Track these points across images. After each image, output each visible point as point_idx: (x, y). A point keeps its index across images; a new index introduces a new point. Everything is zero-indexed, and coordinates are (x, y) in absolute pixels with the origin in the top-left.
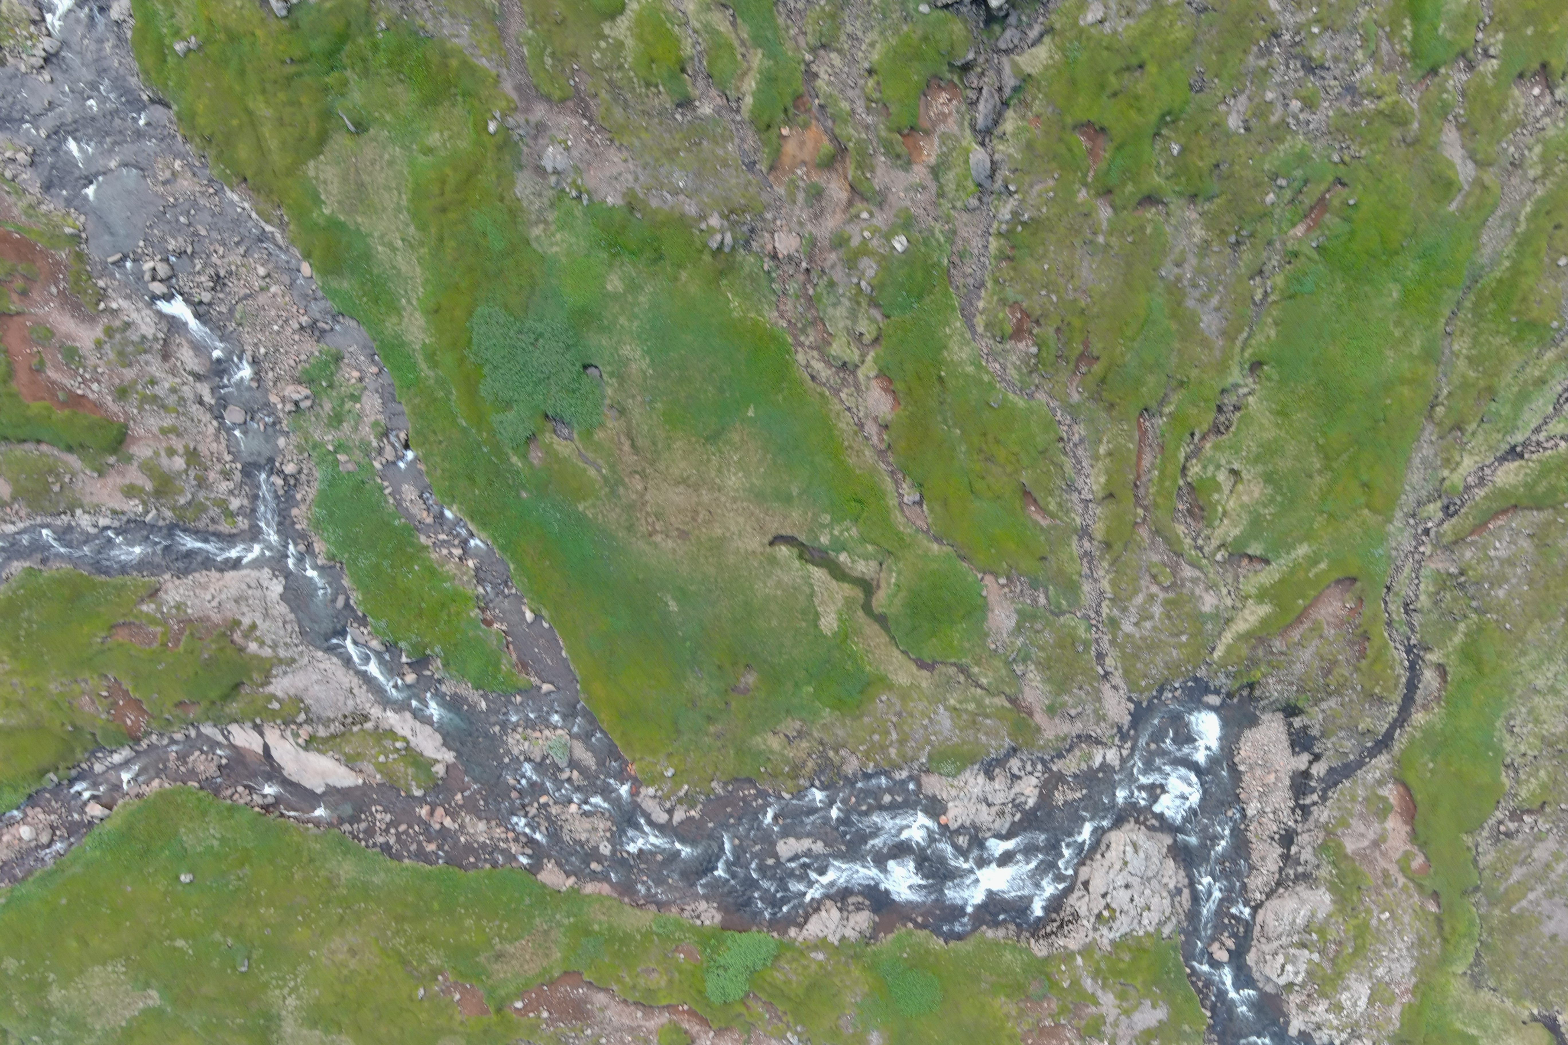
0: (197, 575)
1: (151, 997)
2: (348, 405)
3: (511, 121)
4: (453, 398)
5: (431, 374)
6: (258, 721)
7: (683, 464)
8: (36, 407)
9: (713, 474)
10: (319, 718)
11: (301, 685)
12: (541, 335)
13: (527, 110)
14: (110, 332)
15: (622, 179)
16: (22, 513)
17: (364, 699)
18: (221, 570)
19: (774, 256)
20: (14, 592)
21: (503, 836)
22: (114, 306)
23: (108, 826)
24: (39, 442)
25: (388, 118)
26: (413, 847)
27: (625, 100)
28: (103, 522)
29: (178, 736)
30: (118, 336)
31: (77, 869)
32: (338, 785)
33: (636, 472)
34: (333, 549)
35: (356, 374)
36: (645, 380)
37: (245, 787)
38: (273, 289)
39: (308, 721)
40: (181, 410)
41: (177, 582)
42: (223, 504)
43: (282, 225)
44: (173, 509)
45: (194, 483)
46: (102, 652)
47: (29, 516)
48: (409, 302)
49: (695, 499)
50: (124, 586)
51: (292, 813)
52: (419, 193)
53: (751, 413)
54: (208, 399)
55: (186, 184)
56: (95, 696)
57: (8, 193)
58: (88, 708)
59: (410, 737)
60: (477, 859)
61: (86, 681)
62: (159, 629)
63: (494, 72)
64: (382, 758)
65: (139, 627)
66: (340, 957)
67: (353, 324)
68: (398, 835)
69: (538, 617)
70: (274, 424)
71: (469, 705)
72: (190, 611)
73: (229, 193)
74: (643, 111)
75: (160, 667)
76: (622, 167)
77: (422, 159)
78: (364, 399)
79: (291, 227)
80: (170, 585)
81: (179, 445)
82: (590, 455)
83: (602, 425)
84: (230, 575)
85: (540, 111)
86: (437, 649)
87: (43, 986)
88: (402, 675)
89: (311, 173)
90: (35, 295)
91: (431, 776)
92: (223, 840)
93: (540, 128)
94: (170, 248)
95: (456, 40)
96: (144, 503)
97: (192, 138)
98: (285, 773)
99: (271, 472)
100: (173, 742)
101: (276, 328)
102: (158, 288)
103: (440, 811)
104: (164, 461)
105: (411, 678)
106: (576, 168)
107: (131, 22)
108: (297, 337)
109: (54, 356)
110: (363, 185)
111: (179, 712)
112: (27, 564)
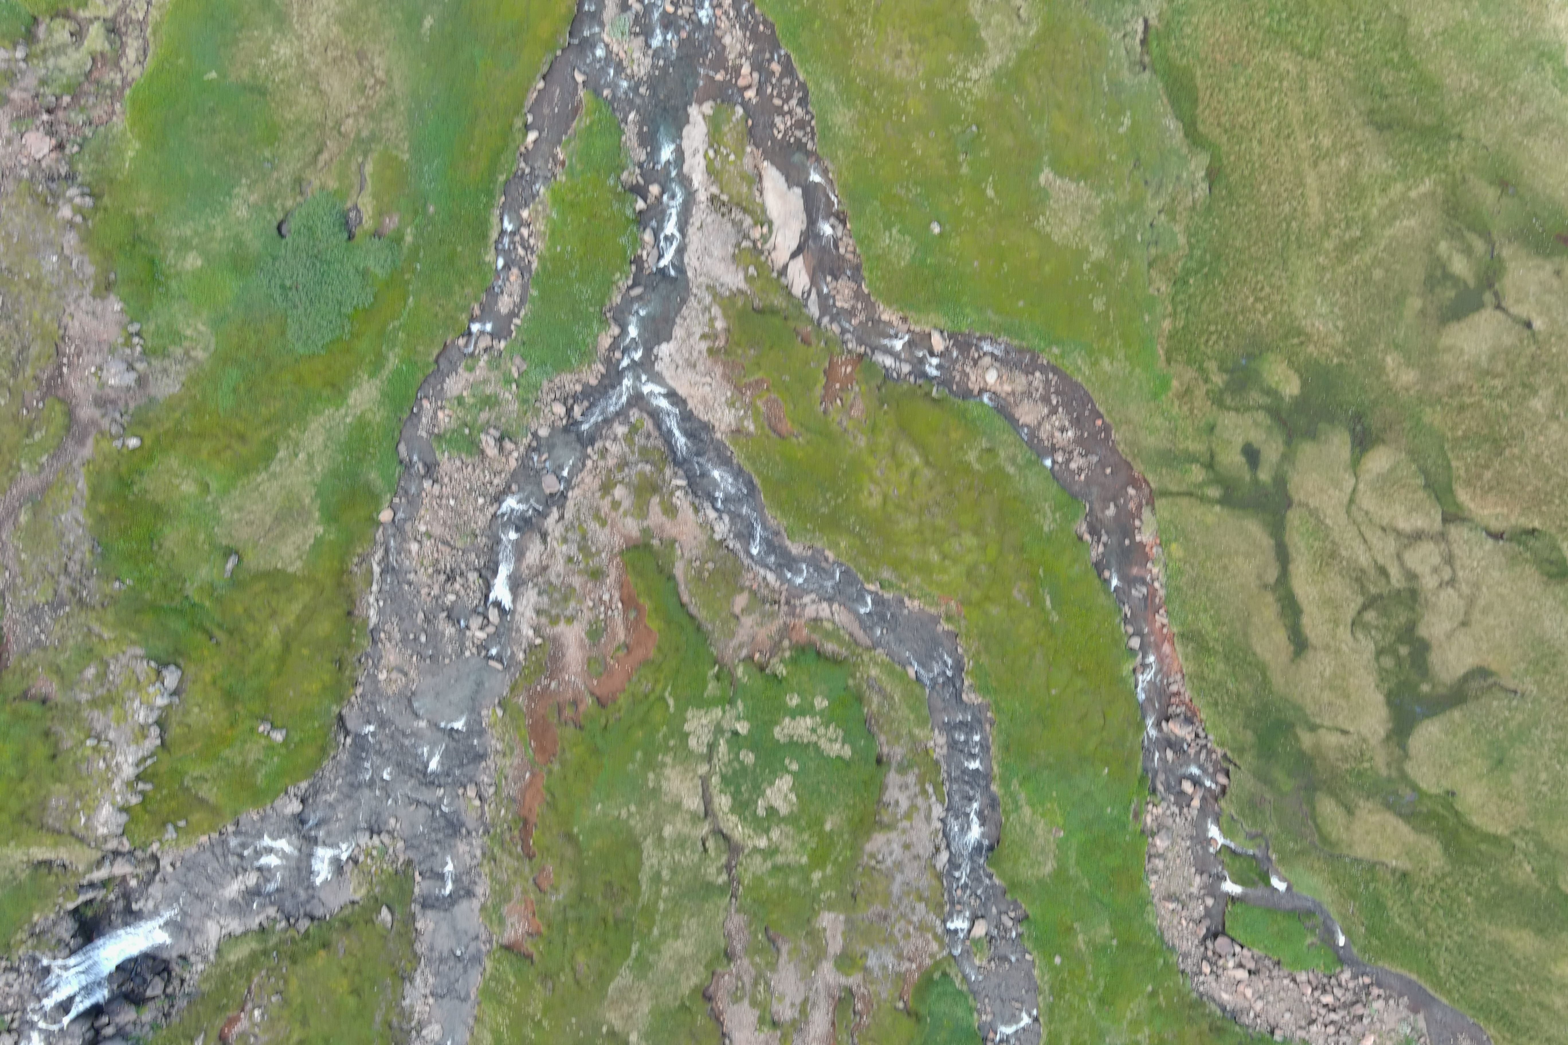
0: (701, 416)
1: (1047, 180)
2: (470, 400)
3: (114, 429)
4: (397, 323)
5: (391, 355)
6: (775, 275)
7: (303, 100)
8: (654, 624)
9: (291, 71)
10: (739, 232)
11: (722, 266)
12: (283, 287)
13: (93, 422)
14: (554, 621)
15: (90, 309)
16: (751, 575)
17: (700, 214)
18: (684, 402)
19: (60, 147)
20: (814, 531)
21: (724, 18)
22: (531, 633)
23: (942, 322)
24: (682, 605)
25: (202, 537)
26: (787, 81)
27: (20, 352)
28: (712, 514)
29: (836, 328)
30: (554, 612)
31: (990, 314)
32: (782, 180)
33: (339, 132)
34: (595, 326)
35: (440, 414)
36: (256, 181)
37: (837, 247)
38: (423, 528)
39: (746, 237)
40: (576, 524)
41: (717, 425)
42: (629, 438)
43: (364, 559)
44: (661, 471)
45: (626, 470)
46: (808, 430)
47: (749, 569)
48: (346, 415)
49: (324, 69)
50: (748, 458)
51: (833, 198)
52: (245, 468)
53: (213, 75)
54: (555, 514)
55: (391, 655)
56: (847, 409)
57: (506, 778)
58: (860, 405)
59: (701, 152)
60: (757, 24)
61: (840, 423)
62: (759, 403)
63: (83, 470)
64: (732, 157)
65: (769, 419)
66: (907, 60)
67: (402, 448)
68: (786, 101)
69: (527, 128)
70: (534, 450)
71: (641, 128)
72: (729, 394)
73: (374, 619)
74: (18, 332)
75: (787, 378)
76: (80, 315)
77: (214, 486)
78: (455, 393)
79: (359, 550)
80: (723, 428)
81: (605, 505)
82: (356, 180)
83: (322, 188)
84: (682, 392)
85: (86, 412)
86: (612, 182)
87: (1099, 268)
88: (659, 199)
89: (299, 564)
90: (569, 695)
91: (717, 111)
92: (888, 227)
93: (101, 402)
94: (453, 630)
95: (81, 518)
96: (672, 494)
97: (351, 678)
98: (804, 227)
99: (577, 423)
100: (844, 331)
101: (452, 502)
102: (493, 615)
103: (741, 82)
104: (626, 504)
105: (654, 189)
106: (112, 350)
107: (291, 790)
108: (446, 480)
109: (605, 644)
110: (276, 518)
111: (814, 341)
112: (788, 543)
